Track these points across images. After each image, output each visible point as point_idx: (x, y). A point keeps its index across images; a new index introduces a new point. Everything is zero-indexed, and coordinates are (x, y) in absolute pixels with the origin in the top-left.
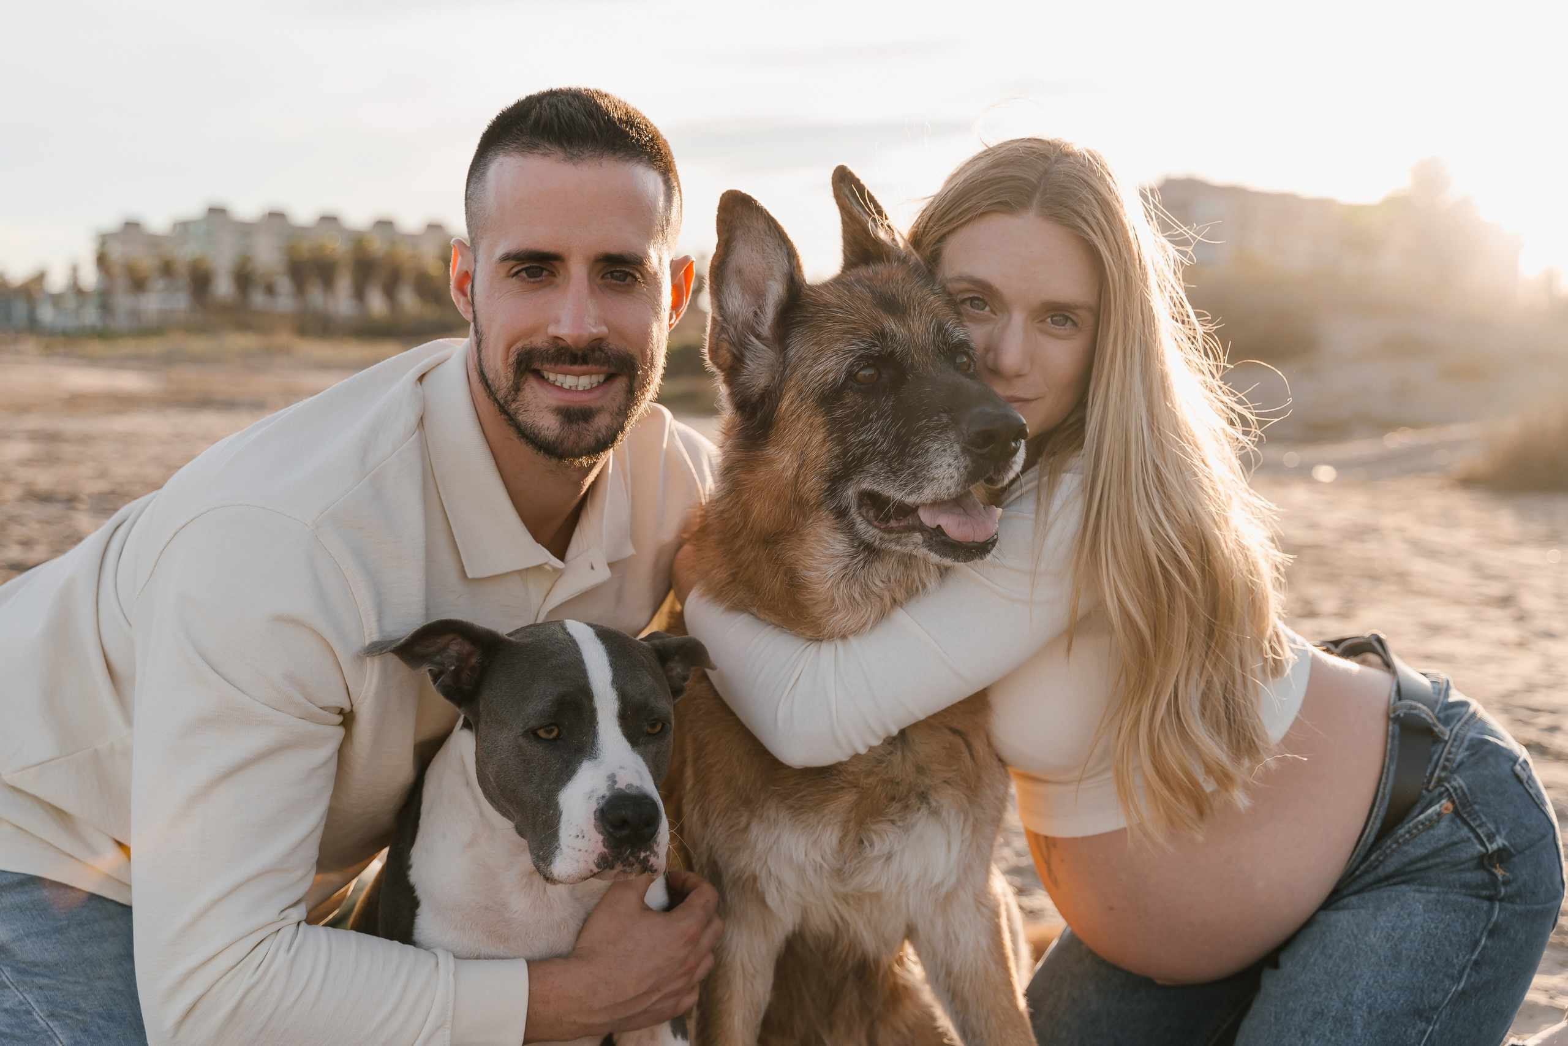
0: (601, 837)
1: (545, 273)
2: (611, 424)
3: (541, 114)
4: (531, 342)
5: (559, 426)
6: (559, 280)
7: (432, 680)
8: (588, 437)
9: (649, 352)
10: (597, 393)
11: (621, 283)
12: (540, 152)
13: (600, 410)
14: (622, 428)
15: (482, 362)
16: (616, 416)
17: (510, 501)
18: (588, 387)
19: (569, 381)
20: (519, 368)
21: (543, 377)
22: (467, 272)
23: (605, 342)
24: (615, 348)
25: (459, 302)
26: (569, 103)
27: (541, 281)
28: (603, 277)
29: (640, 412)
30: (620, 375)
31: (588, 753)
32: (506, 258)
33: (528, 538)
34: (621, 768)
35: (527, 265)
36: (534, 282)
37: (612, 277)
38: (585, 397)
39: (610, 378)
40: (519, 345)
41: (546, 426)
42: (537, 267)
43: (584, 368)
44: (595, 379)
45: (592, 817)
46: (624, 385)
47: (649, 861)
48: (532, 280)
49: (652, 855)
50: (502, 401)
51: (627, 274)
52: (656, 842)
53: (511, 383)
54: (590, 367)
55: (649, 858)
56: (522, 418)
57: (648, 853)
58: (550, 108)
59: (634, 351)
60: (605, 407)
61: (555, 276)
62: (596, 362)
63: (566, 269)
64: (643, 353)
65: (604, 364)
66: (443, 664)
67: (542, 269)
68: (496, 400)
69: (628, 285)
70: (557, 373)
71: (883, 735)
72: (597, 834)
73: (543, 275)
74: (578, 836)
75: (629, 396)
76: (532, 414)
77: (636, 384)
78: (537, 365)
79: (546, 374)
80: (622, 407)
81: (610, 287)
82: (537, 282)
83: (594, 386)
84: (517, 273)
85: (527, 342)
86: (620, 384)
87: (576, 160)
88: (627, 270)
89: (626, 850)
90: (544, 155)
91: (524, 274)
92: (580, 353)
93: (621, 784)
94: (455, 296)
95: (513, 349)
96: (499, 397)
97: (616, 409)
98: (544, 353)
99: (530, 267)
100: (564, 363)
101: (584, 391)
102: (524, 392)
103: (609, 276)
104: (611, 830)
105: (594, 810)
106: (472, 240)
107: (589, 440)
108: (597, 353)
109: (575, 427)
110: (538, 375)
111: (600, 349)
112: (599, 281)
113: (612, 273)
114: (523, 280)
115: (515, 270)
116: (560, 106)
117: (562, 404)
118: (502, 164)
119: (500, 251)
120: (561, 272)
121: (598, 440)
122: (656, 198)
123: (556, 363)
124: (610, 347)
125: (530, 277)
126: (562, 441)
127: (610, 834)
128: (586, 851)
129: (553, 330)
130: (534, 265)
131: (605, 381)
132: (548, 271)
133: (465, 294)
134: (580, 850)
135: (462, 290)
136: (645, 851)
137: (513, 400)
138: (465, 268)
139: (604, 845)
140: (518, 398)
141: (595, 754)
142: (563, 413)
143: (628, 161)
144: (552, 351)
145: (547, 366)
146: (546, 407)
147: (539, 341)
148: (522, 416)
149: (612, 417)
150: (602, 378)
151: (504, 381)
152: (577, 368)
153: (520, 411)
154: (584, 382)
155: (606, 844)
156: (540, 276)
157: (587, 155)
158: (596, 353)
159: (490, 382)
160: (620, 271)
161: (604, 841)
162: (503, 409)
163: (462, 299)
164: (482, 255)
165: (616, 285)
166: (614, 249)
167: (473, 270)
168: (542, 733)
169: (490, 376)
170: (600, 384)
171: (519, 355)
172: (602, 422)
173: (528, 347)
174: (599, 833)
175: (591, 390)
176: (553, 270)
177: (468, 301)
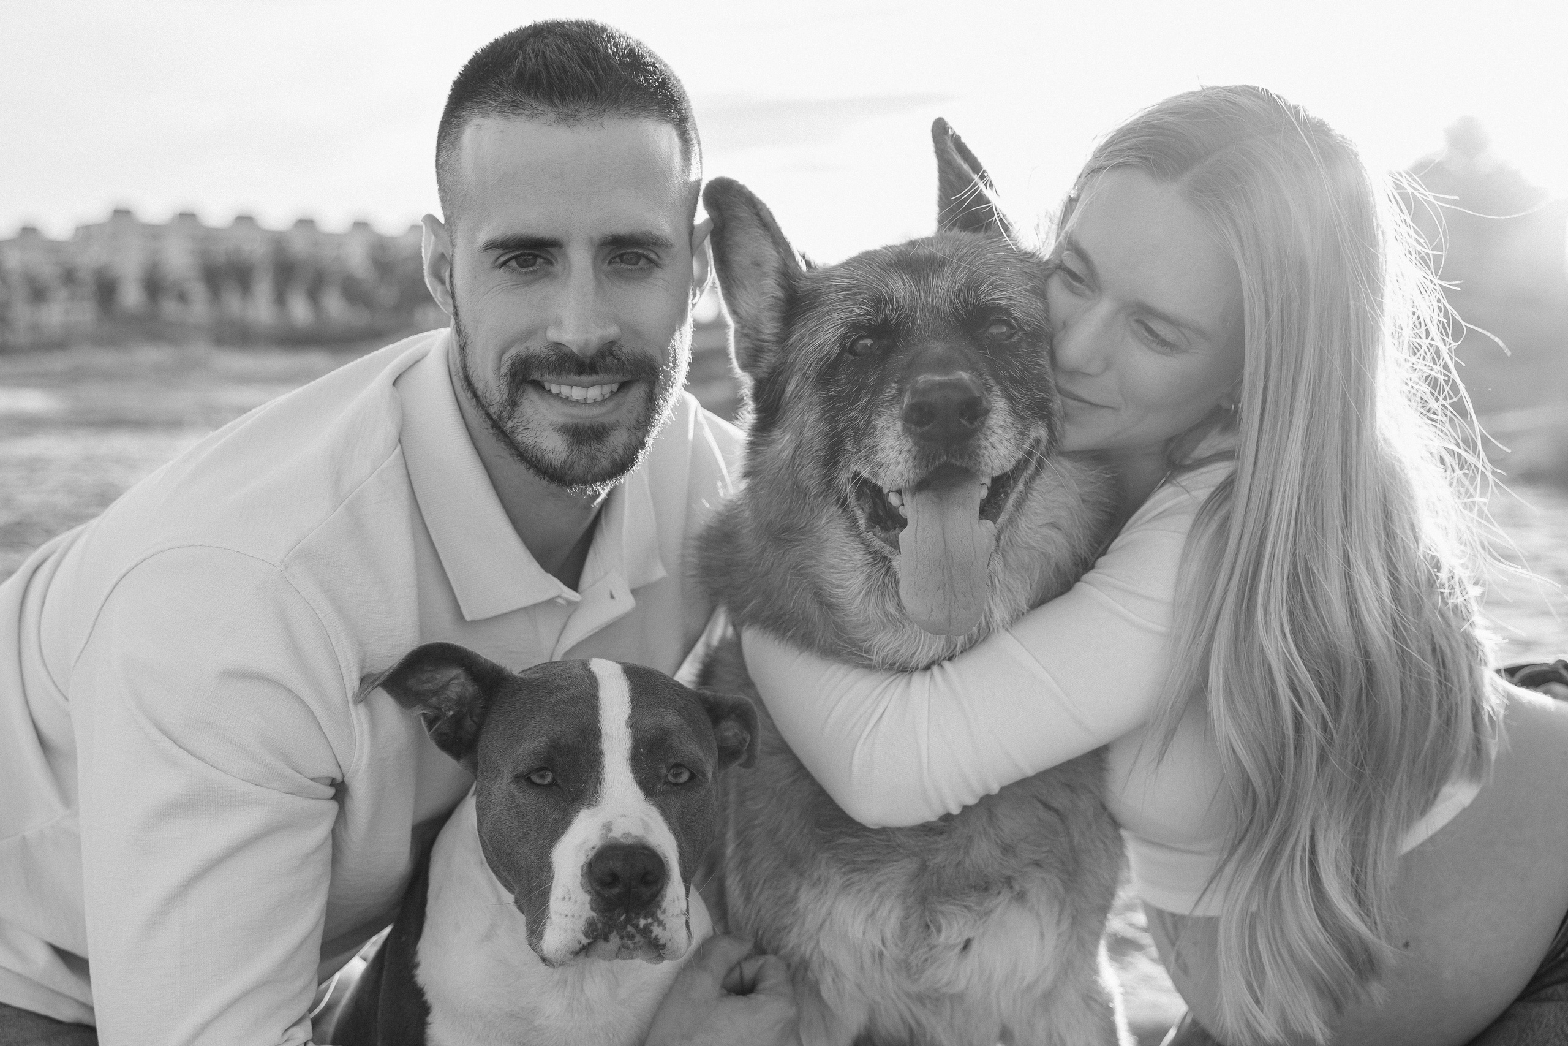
0: (588, 898)
1: (540, 260)
2: (628, 442)
3: (525, 65)
4: (527, 348)
5: (567, 447)
6: (557, 268)
7: (427, 726)
8: (603, 460)
9: (671, 350)
10: (611, 405)
11: (633, 267)
12: (527, 112)
13: (614, 426)
14: (642, 445)
15: (468, 369)
16: (634, 431)
17: (510, 524)
18: (599, 399)
19: (577, 393)
20: (514, 381)
21: (544, 388)
22: (443, 255)
23: (617, 345)
24: (630, 351)
25: (435, 290)
26: (559, 49)
27: (535, 271)
28: (610, 263)
29: (662, 422)
30: (637, 381)
31: (588, 801)
32: (491, 246)
33: (534, 568)
34: (623, 816)
35: (517, 253)
36: (526, 273)
37: (622, 261)
38: (596, 411)
39: (624, 386)
40: (513, 352)
41: (551, 447)
42: (529, 254)
43: (594, 378)
44: (607, 389)
45: (579, 873)
46: (642, 393)
47: (651, 932)
48: (524, 270)
49: (656, 924)
50: (495, 417)
51: (639, 256)
52: (660, 907)
53: (505, 397)
54: (602, 377)
55: (652, 927)
56: (522, 438)
57: (650, 920)
58: (536, 57)
59: (653, 351)
60: (621, 421)
61: (552, 264)
62: (607, 370)
63: (565, 256)
64: (664, 353)
65: (617, 371)
66: (439, 709)
67: (536, 257)
68: (488, 415)
69: (642, 269)
70: (560, 384)
71: (981, 792)
72: (584, 893)
73: (538, 263)
74: (564, 898)
75: (649, 405)
76: (533, 433)
77: (656, 390)
78: (536, 376)
79: (546, 385)
80: (642, 419)
81: (619, 275)
82: (531, 272)
83: (606, 396)
84: (505, 263)
85: (522, 348)
86: (637, 393)
87: (571, 121)
88: (640, 251)
89: (620, 915)
90: (532, 116)
91: (513, 263)
92: (587, 361)
93: (617, 833)
94: (430, 284)
95: (506, 356)
96: (492, 410)
97: (634, 422)
98: (544, 361)
99: (522, 255)
100: (569, 373)
101: (595, 402)
102: (521, 408)
103: (618, 260)
104: (598, 888)
105: (582, 864)
106: (447, 218)
107: (605, 463)
108: (609, 360)
109: (586, 449)
110: (539, 386)
111: (611, 354)
112: (606, 267)
113: (621, 256)
114: (513, 270)
115: (503, 259)
116: (548, 53)
117: (569, 421)
118: (479, 127)
119: (484, 236)
120: (559, 260)
121: (614, 462)
122: (671, 158)
123: (560, 374)
124: (624, 350)
125: (522, 266)
126: (571, 467)
127: (598, 893)
128: (573, 916)
129: (553, 335)
130: (525, 251)
131: (619, 389)
132: (543, 258)
133: (443, 282)
134: (567, 916)
135: (439, 278)
136: (646, 918)
137: (509, 418)
138: (441, 249)
139: (592, 908)
140: (516, 415)
141: (596, 802)
142: (571, 433)
143: (635, 117)
144: (553, 358)
145: (547, 377)
146: (551, 425)
147: (536, 347)
148: (521, 436)
149: (630, 432)
150: (615, 387)
151: (497, 394)
152: (584, 379)
153: (519, 430)
154: (594, 393)
155: (594, 906)
156: (534, 264)
157: (585, 114)
158: (607, 360)
159: (479, 393)
160: (632, 253)
161: (591, 903)
162: (496, 425)
163: (439, 288)
164: (460, 240)
165: (628, 270)
166: (622, 228)
167: (451, 254)
168: (535, 778)
169: (480, 386)
170: (613, 394)
171: (513, 364)
172: (618, 440)
173: (524, 354)
174: (586, 892)
175: (604, 401)
176: (549, 257)
177: (447, 291)
